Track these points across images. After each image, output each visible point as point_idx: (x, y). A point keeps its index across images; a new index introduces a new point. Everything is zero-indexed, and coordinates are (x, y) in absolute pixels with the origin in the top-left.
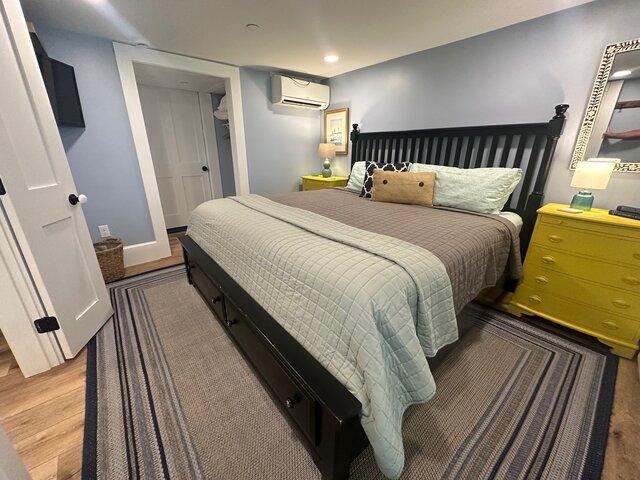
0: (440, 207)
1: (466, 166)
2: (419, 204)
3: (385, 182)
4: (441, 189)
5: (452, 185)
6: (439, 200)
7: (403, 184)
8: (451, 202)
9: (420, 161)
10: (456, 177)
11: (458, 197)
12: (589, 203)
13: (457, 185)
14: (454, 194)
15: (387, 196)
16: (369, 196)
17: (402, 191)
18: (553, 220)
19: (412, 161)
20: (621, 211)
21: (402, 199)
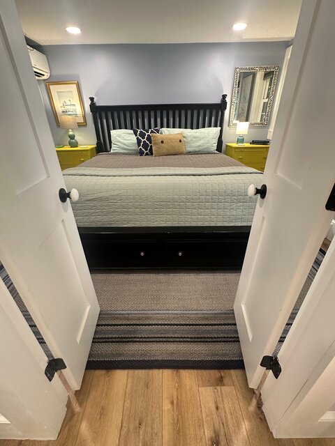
0: (190, 153)
1: (198, 128)
2: (181, 154)
3: (162, 142)
4: (189, 143)
5: (194, 140)
6: (189, 149)
7: (172, 142)
8: (197, 149)
9: (168, 127)
10: (196, 135)
11: (199, 146)
12: (242, 141)
13: (197, 139)
14: (198, 144)
15: (165, 151)
16: (151, 153)
17: (172, 146)
18: (239, 150)
19: (162, 127)
20: (253, 142)
21: (173, 152)
